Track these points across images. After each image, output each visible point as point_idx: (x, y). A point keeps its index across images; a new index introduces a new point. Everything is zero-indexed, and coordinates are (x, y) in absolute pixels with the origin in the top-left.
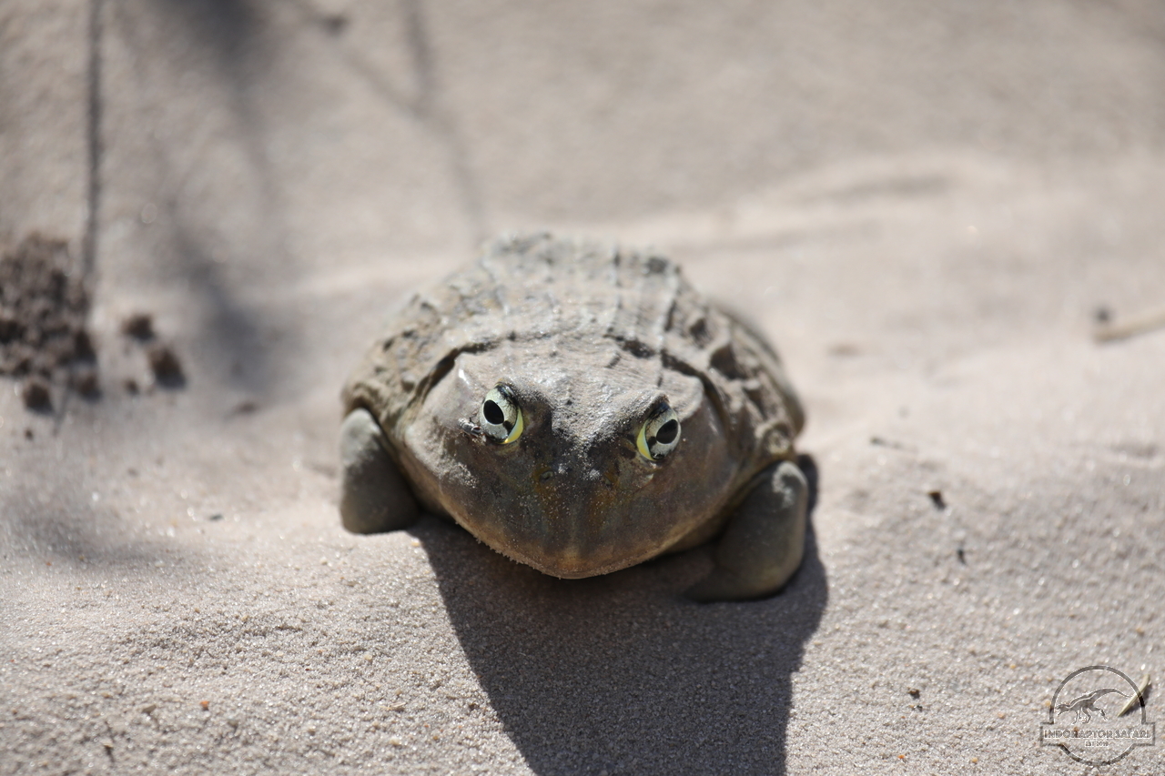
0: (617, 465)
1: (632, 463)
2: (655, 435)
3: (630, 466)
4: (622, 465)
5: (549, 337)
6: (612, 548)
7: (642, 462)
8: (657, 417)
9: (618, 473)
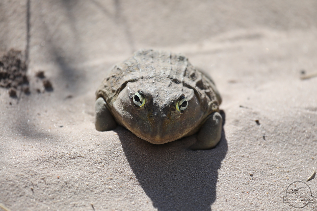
0: (170, 113)
1: (174, 112)
2: (181, 105)
3: (174, 113)
4: (172, 113)
5: (152, 78)
6: (169, 135)
7: (177, 112)
8: (182, 100)
9: (171, 115)
